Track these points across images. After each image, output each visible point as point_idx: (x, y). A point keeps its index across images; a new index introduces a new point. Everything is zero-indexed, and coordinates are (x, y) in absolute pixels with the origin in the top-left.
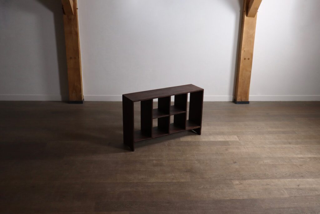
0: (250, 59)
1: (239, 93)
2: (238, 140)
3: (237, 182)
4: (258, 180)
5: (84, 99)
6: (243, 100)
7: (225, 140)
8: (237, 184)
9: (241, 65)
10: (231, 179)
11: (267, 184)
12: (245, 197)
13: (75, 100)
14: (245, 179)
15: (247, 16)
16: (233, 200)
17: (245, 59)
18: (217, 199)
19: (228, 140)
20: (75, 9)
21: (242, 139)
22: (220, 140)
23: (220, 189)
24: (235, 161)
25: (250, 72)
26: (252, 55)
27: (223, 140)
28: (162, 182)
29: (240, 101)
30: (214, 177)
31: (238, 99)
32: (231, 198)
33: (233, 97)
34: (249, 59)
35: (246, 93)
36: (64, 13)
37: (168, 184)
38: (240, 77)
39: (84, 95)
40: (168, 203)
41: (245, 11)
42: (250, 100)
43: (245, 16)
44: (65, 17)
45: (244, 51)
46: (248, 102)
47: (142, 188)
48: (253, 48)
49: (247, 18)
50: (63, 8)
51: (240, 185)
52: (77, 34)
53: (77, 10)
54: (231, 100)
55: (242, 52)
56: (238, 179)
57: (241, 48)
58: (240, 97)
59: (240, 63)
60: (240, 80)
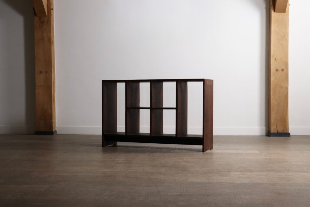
0: (285, 71)
1: (273, 120)
2: (258, 152)
4: (273, 173)
5: (56, 131)
6: (280, 130)
8: (237, 174)
9: (272, 79)
10: (230, 172)
11: (287, 175)
13: (42, 131)
14: (252, 172)
15: (274, 11)
17: (277, 70)
18: (197, 182)
19: (242, 152)
20: (50, 9)
21: (264, 152)
24: (244, 162)
25: (287, 89)
26: (287, 64)
29: (277, 132)
30: (203, 170)
31: (273, 130)
34: (283, 70)
35: (284, 120)
36: (35, 14)
38: (272, 97)
39: (56, 125)
41: (271, 6)
43: (272, 12)
44: (36, 19)
45: (275, 59)
46: (288, 135)
48: (287, 54)
49: (276, 13)
50: (34, 9)
51: (242, 174)
52: (50, 41)
53: (52, 11)
54: (264, 133)
55: (272, 60)
56: (240, 172)
57: (271, 55)
58: (275, 126)
59: (271, 77)
60: (273, 101)
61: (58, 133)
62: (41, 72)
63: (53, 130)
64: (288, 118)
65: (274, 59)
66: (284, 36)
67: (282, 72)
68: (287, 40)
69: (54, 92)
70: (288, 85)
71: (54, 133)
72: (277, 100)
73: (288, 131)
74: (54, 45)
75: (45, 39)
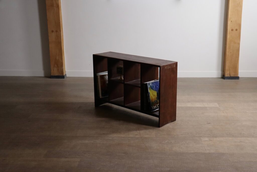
0: (238, 30)
1: (227, 68)
2: (218, 106)
3: (207, 139)
4: (231, 138)
6: (232, 75)
7: (203, 106)
8: (206, 141)
9: (228, 37)
10: (201, 137)
11: (241, 141)
12: (212, 151)
13: (56, 75)
14: (216, 137)
16: (198, 153)
17: (232, 30)
18: (180, 152)
19: (206, 106)
21: (222, 106)
22: (198, 106)
23: (185, 144)
24: (209, 122)
25: (239, 44)
26: (240, 25)
27: (201, 106)
28: (124, 137)
29: (229, 76)
30: (182, 134)
31: (227, 75)
32: (195, 152)
33: (222, 73)
34: (236, 30)
35: (235, 67)
37: (129, 138)
38: (227, 50)
39: (66, 70)
40: (125, 153)
42: (240, 75)
45: (231, 21)
46: (237, 78)
47: (101, 141)
48: (241, 17)
51: (209, 141)
52: (58, 7)
54: (220, 76)
55: (229, 22)
56: (208, 137)
57: (228, 18)
58: (229, 71)
59: (227, 35)
60: (228, 53)
61: (67, 76)
62: (53, 31)
63: (64, 74)
64: (238, 65)
66: (240, 3)
67: (236, 31)
68: (241, 7)
69: (63, 46)
70: (240, 41)
71: (65, 77)
72: (231, 52)
73: (238, 75)
74: (61, 10)
75: (54, 5)
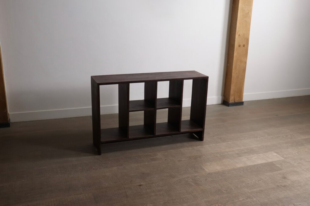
0: (246, 46)
1: (232, 92)
2: (282, 158)
6: (237, 100)
7: (267, 162)
9: (235, 54)
17: (239, 46)
19: (270, 160)
21: (285, 156)
22: (260, 162)
25: (246, 63)
26: (247, 40)
29: (233, 102)
31: (231, 100)
38: (233, 71)
39: (9, 113)
48: (249, 30)
57: (236, 31)
58: (234, 97)
59: (234, 51)
60: (233, 74)
65: (238, 35)
66: (248, 13)
67: (243, 47)
68: (250, 18)
70: (247, 59)
72: (237, 73)
73: (243, 100)
